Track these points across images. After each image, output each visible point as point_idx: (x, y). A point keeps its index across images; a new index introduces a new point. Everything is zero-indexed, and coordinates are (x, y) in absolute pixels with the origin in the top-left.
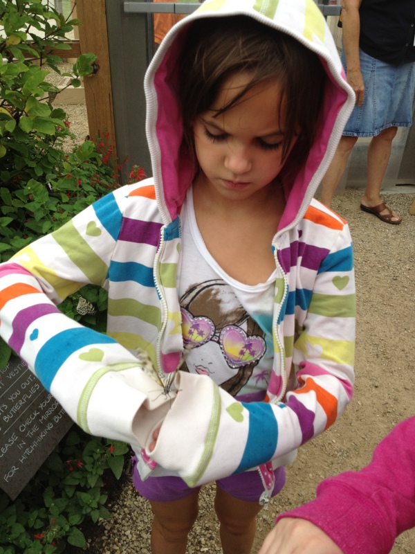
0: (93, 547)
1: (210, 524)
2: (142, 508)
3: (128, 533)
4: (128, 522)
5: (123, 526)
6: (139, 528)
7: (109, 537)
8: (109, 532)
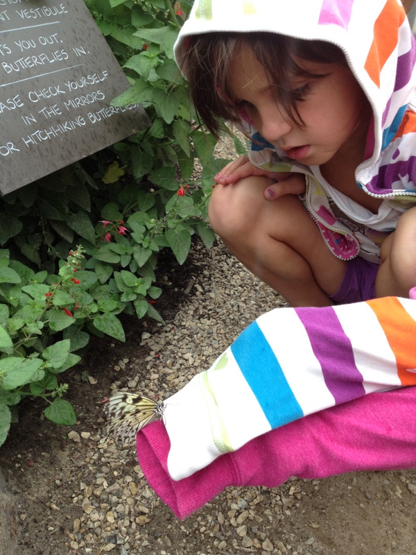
0: (131, 369)
3: (188, 356)
4: (187, 344)
5: (180, 348)
7: (158, 358)
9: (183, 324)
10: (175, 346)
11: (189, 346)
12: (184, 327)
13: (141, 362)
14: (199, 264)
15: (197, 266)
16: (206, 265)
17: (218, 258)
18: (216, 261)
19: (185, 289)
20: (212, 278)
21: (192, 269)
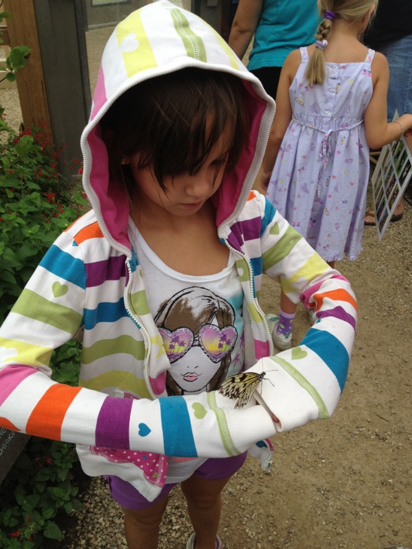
0: (68, 538)
1: (180, 503)
3: (101, 520)
4: (99, 510)
5: (95, 514)
6: (112, 515)
7: (83, 526)
8: (82, 522)
9: (95, 492)
10: (92, 513)
11: (101, 511)
12: (96, 495)
13: (73, 531)
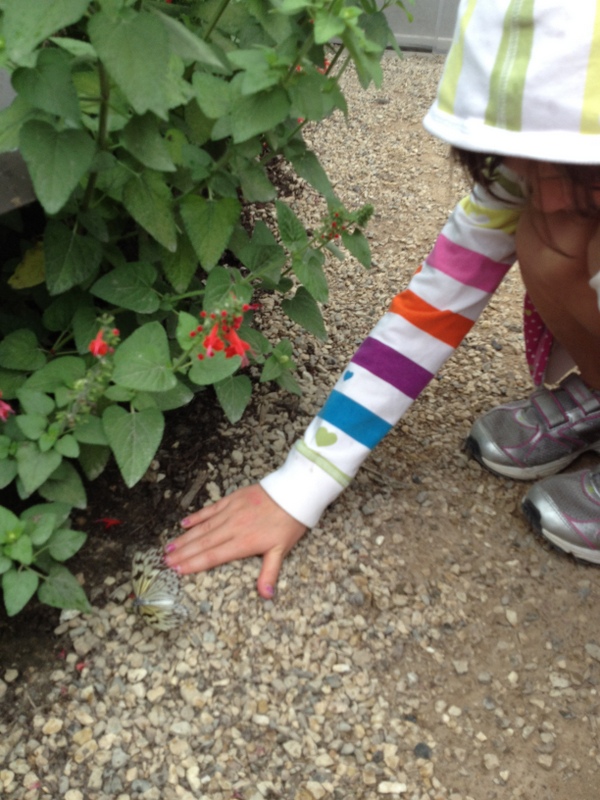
0: (16, 698)
2: (207, 607)
4: (149, 640)
5: (131, 649)
6: (182, 667)
7: (77, 675)
8: (81, 660)
10: (123, 642)
11: (151, 647)
13: (41, 681)
14: (228, 433)
15: (225, 439)
16: (242, 436)
17: (271, 418)
18: (266, 427)
19: (185, 493)
20: (247, 469)
21: (213, 444)
